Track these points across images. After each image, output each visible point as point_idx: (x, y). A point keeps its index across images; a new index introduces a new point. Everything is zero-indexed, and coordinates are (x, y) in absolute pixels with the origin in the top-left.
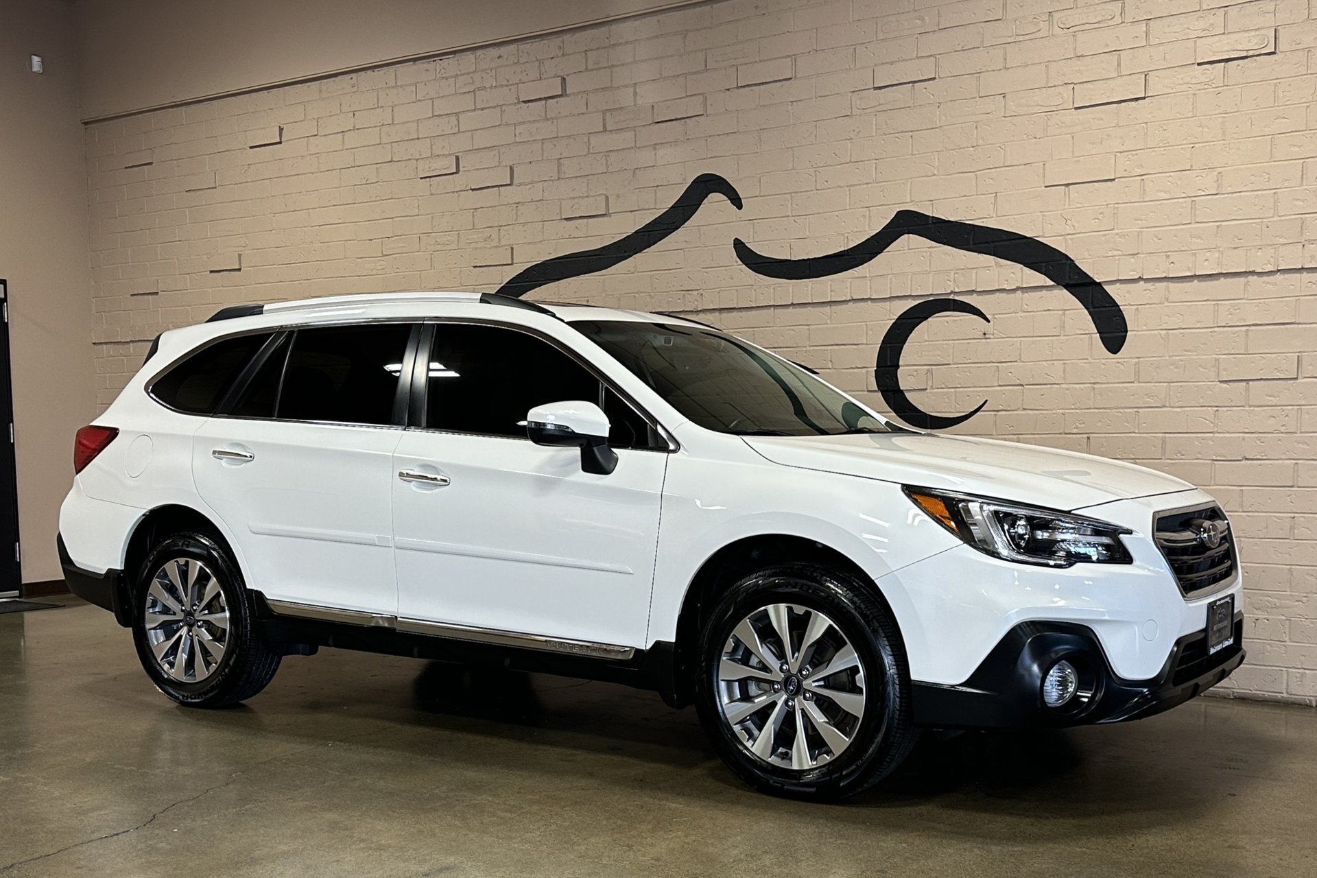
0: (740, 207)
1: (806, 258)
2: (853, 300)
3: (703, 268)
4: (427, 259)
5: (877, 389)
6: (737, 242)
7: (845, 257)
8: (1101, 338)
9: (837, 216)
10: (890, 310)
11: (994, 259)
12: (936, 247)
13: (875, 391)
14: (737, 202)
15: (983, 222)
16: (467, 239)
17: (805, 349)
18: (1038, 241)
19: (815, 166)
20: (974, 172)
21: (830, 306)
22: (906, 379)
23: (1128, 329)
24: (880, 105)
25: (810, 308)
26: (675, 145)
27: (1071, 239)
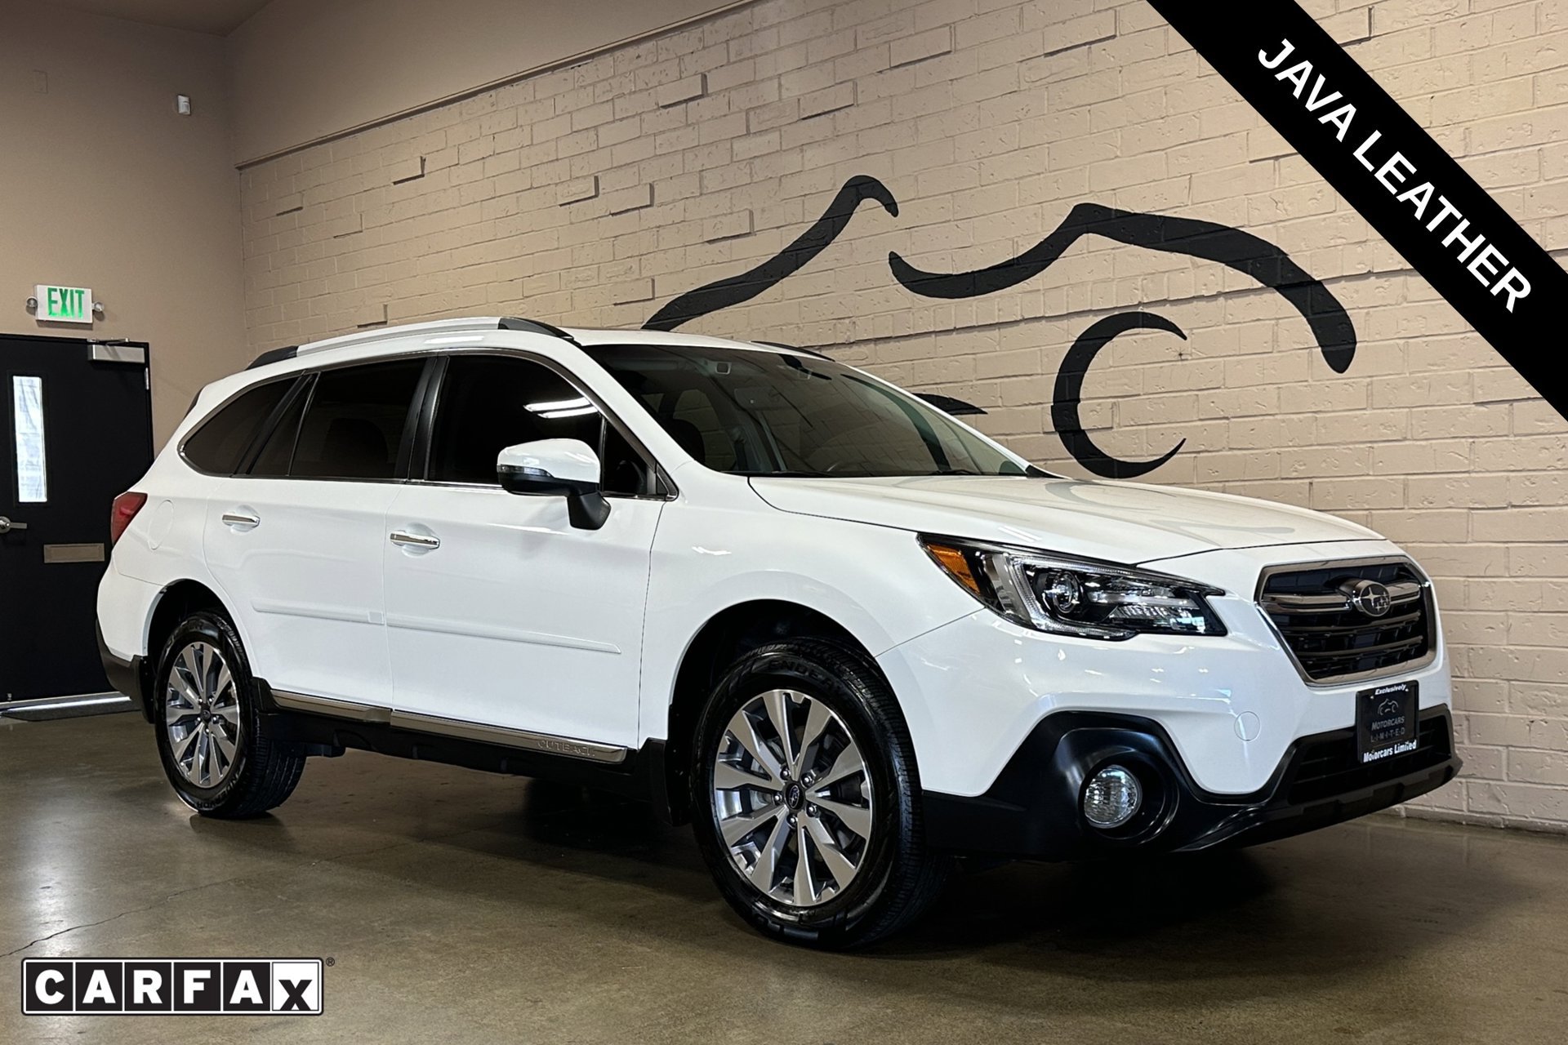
0: (895, 213)
1: (970, 271)
2: (1025, 320)
3: (856, 291)
4: (567, 299)
5: (1054, 430)
6: (893, 256)
7: (1016, 267)
8: (1323, 352)
9: (1005, 216)
10: (1068, 330)
11: (1191, 259)
12: (1120, 248)
13: (1052, 433)
14: (892, 207)
15: (1175, 212)
16: (608, 273)
17: (971, 383)
18: (1243, 232)
19: (979, 157)
20: (1163, 150)
21: (999, 329)
22: (1088, 416)
23: (1357, 340)
24: (1052, 74)
25: (976, 333)
26: (824, 144)
27: (1284, 227)
